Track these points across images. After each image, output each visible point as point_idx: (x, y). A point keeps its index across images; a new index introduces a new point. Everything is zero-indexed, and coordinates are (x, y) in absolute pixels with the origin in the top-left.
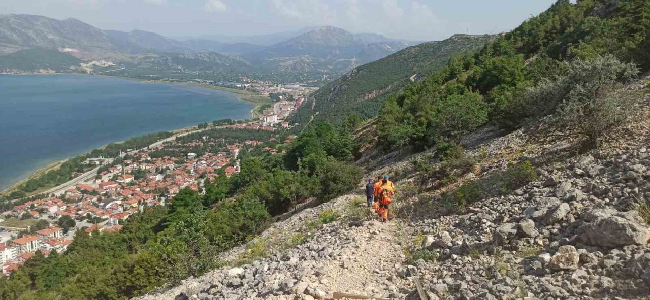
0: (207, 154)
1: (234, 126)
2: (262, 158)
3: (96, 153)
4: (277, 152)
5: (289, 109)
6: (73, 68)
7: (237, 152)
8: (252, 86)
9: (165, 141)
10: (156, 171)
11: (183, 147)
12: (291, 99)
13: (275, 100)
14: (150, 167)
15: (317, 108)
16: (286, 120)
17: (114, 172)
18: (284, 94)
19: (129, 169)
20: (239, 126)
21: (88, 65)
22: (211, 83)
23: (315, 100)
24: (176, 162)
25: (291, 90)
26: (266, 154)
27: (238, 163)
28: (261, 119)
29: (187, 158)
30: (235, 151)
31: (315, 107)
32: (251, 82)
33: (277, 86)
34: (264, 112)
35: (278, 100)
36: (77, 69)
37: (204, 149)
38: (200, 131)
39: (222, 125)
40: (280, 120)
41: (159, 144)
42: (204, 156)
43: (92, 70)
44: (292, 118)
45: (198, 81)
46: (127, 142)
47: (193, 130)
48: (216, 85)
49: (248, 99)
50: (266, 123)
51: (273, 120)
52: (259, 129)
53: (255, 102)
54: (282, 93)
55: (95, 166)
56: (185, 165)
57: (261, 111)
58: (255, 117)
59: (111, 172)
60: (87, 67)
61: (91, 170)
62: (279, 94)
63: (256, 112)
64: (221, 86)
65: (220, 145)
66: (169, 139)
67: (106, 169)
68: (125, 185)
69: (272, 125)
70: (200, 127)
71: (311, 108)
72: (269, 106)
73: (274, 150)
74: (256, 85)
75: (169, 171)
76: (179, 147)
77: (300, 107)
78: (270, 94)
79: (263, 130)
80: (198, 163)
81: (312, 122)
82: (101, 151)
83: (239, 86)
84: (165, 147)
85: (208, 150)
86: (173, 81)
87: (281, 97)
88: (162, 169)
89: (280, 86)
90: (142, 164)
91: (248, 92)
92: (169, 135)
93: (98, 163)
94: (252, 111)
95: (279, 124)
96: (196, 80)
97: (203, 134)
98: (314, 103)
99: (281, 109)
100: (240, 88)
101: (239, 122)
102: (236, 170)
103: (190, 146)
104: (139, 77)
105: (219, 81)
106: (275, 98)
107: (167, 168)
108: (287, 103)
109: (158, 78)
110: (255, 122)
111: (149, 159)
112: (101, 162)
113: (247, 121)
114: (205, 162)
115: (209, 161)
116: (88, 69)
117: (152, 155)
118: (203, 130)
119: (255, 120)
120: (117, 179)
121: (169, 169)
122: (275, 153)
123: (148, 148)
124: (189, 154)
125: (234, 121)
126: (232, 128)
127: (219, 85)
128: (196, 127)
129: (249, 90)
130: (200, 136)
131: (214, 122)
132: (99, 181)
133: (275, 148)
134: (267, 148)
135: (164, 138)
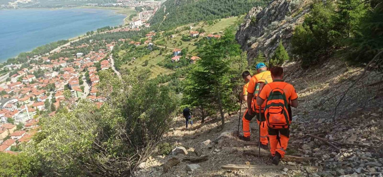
0: (91, 52)
1: (112, 31)
2: (129, 50)
3: (10, 61)
4: (141, 44)
5: (149, 15)
6: (3, 6)
7: (112, 48)
8: (123, 4)
9: (62, 47)
10: (53, 69)
11: (74, 49)
12: (149, 9)
13: (139, 11)
14: (48, 67)
15: (167, 11)
16: (148, 23)
17: (22, 74)
18: (145, 6)
19: (32, 71)
20: (115, 30)
21: (15, 3)
22: (96, 5)
23: (165, 7)
24: (67, 61)
25: (149, 4)
26: (132, 46)
27: (111, 56)
28: (130, 24)
29: (76, 57)
30: (110, 47)
31: (166, 10)
32: (123, 2)
33: (140, 2)
34: (132, 19)
35: (141, 11)
36: (6, 6)
37: (89, 49)
38: (88, 37)
39: (104, 31)
40: (144, 23)
41: (58, 50)
42: (89, 54)
43: (17, 6)
44: (151, 20)
45: (87, 5)
46: (34, 51)
47: (83, 36)
48: (100, 6)
49: (121, 12)
50: (134, 26)
51: (139, 23)
52: (129, 30)
53: (126, 14)
54: (143, 6)
55: (9, 70)
56: (75, 62)
57: (130, 19)
58: (127, 23)
59: (19, 75)
60: (14, 4)
61: (4, 75)
62: (142, 7)
63: (127, 20)
64: (103, 6)
65: (100, 45)
66: (65, 45)
67: (16, 73)
68: (27, 83)
69: (138, 27)
70: (88, 34)
71: (163, 12)
72: (135, 15)
73: (138, 43)
74: (127, 3)
75: (62, 68)
76: (71, 49)
77: (156, 13)
78: (136, 8)
79: (132, 31)
80: (84, 59)
81: (165, 20)
82: (14, 60)
83: (115, 5)
84: (62, 51)
85: (92, 49)
86: (70, 7)
87: (143, 9)
88: (57, 67)
89: (141, 2)
90: (42, 65)
91: (121, 8)
92: (65, 42)
93: (10, 69)
94: (125, 19)
95: (143, 26)
96: (86, 4)
97: (90, 38)
98: (165, 9)
99: (143, 16)
100: (116, 6)
101: (115, 28)
102: (109, 62)
103: (79, 48)
104: (49, 7)
105: (102, 3)
106: (139, 10)
107: (61, 67)
108: (147, 12)
109: (61, 7)
110: (127, 27)
111: (49, 61)
112: (12, 67)
113: (121, 26)
114: (89, 59)
115: (92, 57)
116: (13, 6)
117: (50, 58)
118: (90, 36)
119: (126, 25)
120: (22, 80)
121: (62, 67)
122: (139, 45)
123: (49, 53)
124: (78, 54)
125: (112, 28)
126: (111, 32)
127: (101, 6)
128: (86, 34)
129: (121, 7)
130: (88, 40)
131: (98, 30)
132: (9, 83)
133: (139, 41)
134: (132, 42)
135: (62, 45)
